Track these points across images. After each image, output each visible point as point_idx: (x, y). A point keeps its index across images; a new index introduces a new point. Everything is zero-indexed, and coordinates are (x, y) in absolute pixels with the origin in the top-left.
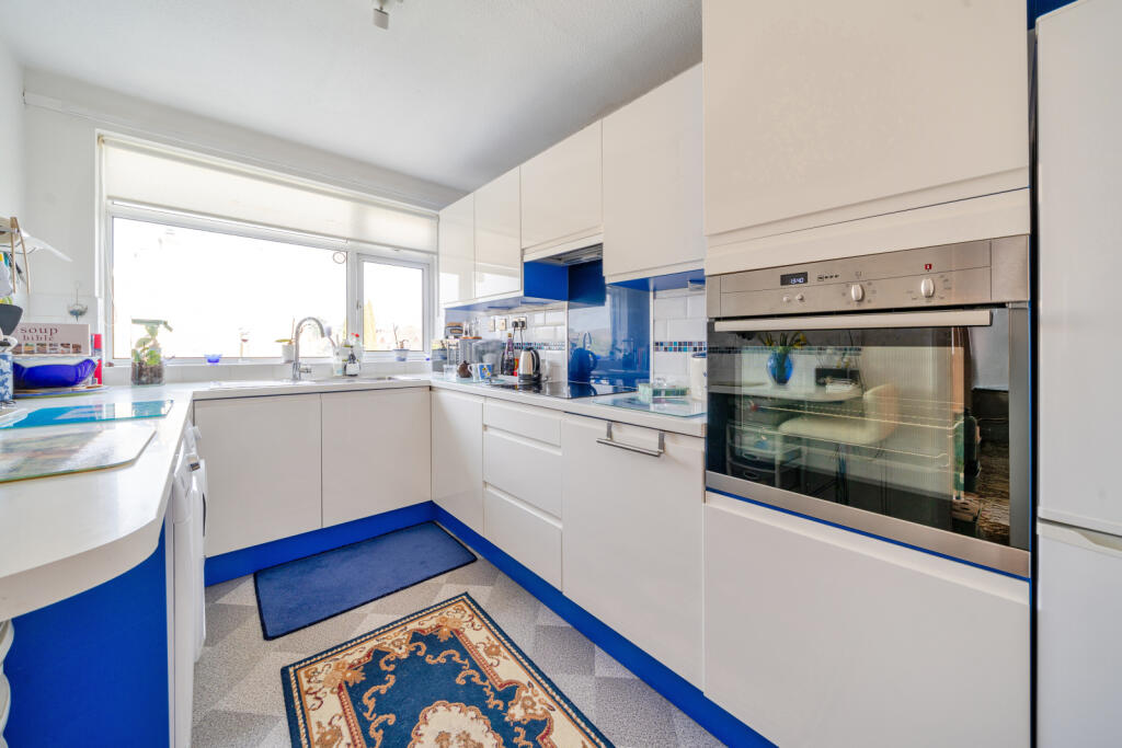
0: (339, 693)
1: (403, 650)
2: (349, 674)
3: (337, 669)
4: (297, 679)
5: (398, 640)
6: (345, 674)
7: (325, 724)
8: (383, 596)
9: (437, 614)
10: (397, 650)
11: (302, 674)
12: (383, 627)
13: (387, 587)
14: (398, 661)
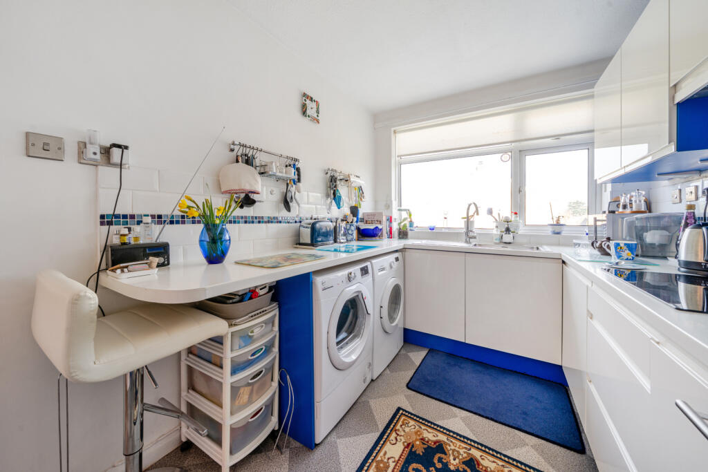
0: (405, 448)
1: (455, 463)
2: (418, 443)
3: (416, 433)
4: (399, 418)
5: (458, 452)
6: (416, 440)
7: (387, 456)
8: (475, 413)
9: (501, 463)
10: (452, 458)
11: (403, 418)
12: (458, 434)
13: (484, 410)
14: (446, 465)
